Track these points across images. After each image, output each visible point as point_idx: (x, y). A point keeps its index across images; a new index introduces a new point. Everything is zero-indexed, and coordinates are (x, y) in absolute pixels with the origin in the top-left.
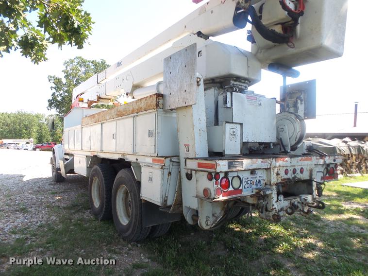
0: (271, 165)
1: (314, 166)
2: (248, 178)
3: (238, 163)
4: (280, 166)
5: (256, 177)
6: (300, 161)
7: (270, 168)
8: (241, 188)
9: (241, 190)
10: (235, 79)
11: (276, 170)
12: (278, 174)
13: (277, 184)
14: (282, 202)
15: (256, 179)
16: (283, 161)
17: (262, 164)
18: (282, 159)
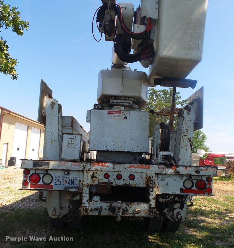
0: (84, 168)
1: (154, 175)
2: (59, 177)
3: (44, 164)
4: (96, 170)
5: (68, 177)
6: (130, 167)
7: (83, 171)
8: (52, 184)
9: (52, 186)
10: (113, 98)
11: (91, 173)
12: (93, 177)
13: (91, 186)
14: (98, 202)
15: (69, 179)
16: (102, 166)
17: (72, 166)
18: (100, 164)
